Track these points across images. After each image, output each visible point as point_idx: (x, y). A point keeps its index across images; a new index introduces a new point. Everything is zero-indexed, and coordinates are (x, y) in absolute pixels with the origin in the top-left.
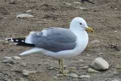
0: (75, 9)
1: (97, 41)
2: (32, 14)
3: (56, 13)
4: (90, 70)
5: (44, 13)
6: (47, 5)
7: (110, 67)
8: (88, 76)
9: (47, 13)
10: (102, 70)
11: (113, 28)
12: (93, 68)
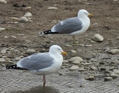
0: (84, 4)
1: (96, 24)
2: (57, 7)
3: (72, 7)
4: (92, 41)
5: (64, 7)
6: (66, 2)
7: (104, 40)
8: (91, 45)
9: (66, 6)
10: (99, 42)
11: (107, 16)
12: (94, 40)
